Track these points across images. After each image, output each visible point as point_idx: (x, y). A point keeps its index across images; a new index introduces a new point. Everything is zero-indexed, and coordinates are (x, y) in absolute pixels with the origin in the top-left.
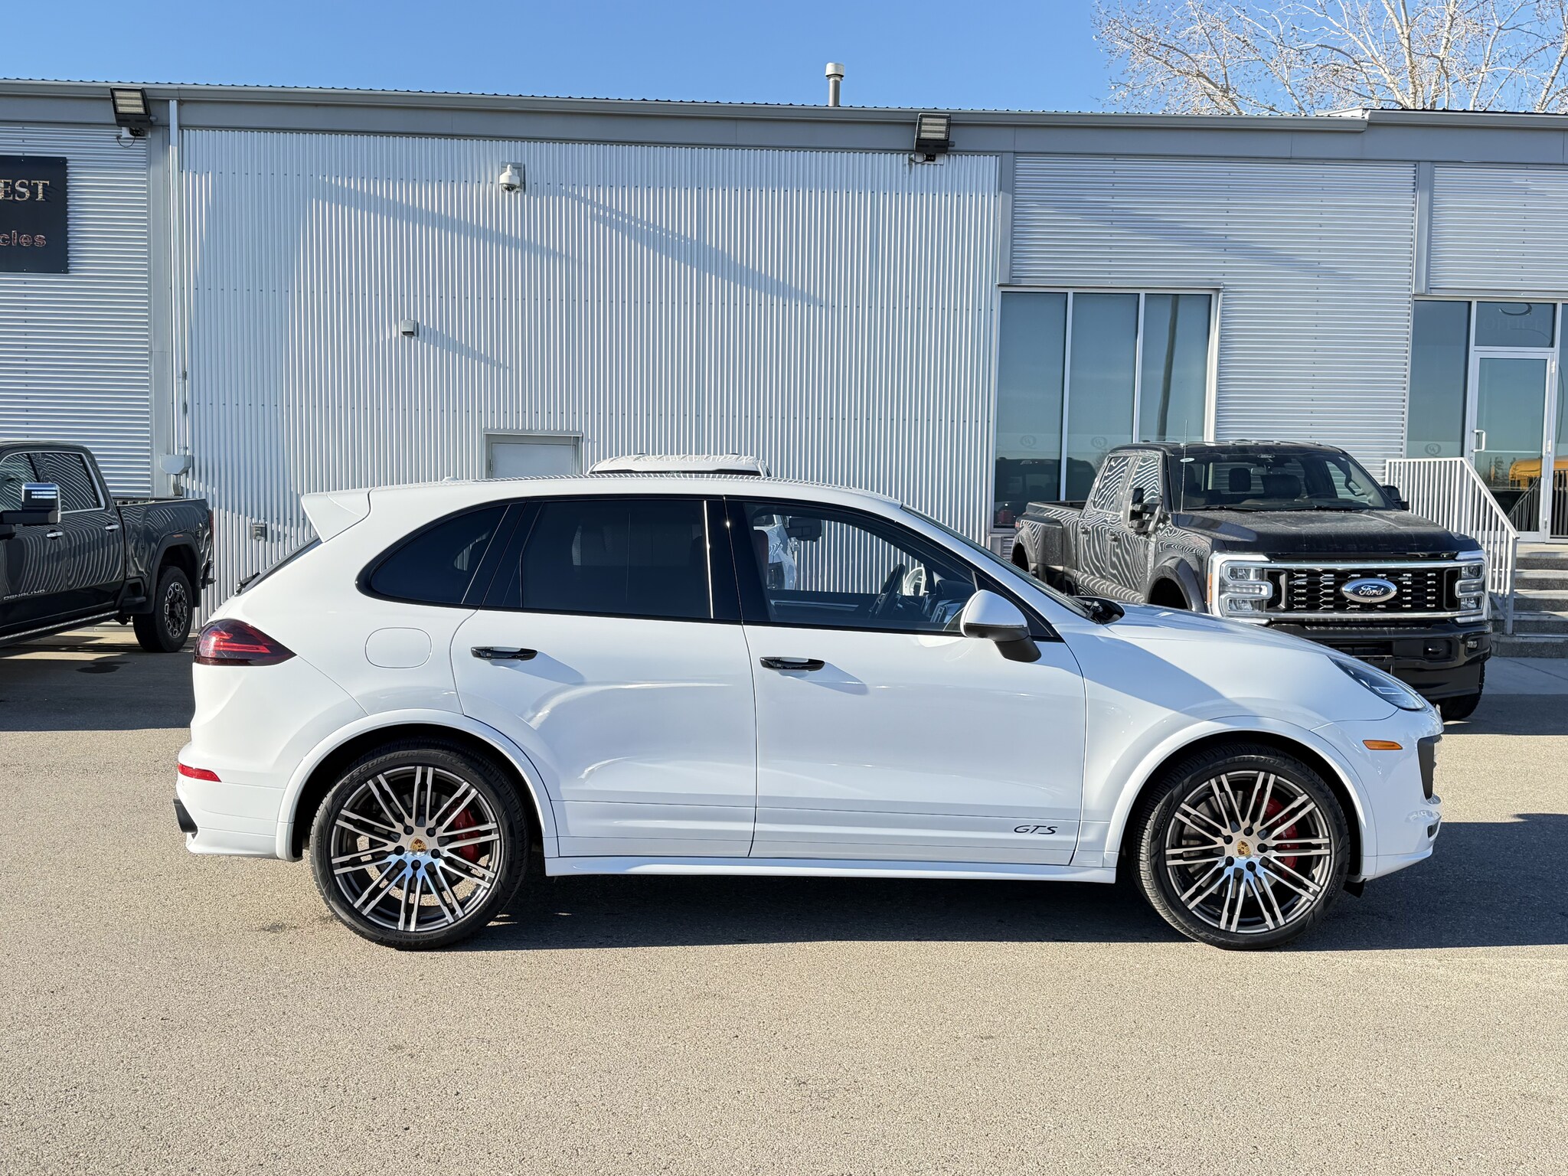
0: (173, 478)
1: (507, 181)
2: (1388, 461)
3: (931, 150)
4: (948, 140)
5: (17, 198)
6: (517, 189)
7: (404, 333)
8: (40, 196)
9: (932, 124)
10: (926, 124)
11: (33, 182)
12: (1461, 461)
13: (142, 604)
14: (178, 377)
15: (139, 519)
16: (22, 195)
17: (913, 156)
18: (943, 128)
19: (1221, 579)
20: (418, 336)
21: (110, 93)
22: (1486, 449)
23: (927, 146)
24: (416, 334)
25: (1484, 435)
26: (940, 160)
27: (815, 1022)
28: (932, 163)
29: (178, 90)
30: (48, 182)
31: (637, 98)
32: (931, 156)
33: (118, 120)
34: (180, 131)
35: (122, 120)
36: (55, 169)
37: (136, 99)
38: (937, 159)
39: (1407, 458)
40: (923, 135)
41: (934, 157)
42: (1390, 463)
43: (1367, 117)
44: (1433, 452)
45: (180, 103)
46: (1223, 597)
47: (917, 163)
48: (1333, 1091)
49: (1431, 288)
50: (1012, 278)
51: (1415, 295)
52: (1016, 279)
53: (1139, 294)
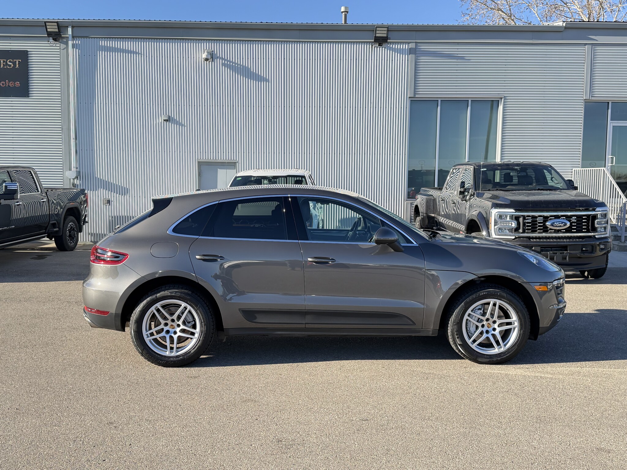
0: (72, 180)
1: (206, 57)
2: (573, 169)
3: (381, 41)
4: (387, 37)
5: (8, 67)
6: (210, 60)
7: (164, 120)
8: (17, 66)
9: (381, 31)
10: (378, 30)
11: (14, 60)
12: (603, 169)
13: (57, 231)
14: (73, 139)
15: (55, 197)
16: (10, 66)
17: (373, 44)
18: (386, 32)
19: (495, 220)
20: (170, 121)
21: (44, 23)
22: (615, 164)
23: (379, 40)
25: (614, 158)
26: (384, 45)
27: (292, 413)
28: (381, 46)
29: (72, 22)
30: (20, 60)
31: (259, 21)
32: (380, 44)
33: (48, 35)
34: (73, 39)
35: (50, 34)
36: (24, 55)
37: (55, 26)
38: (383, 45)
39: (582, 168)
40: (377, 35)
41: (382, 44)
42: (575, 170)
43: (564, 25)
44: (593, 166)
45: (73, 27)
46: (496, 227)
47: (375, 47)
48: (513, 446)
49: (592, 97)
50: (415, 94)
51: (585, 99)
52: (416, 95)
53: (468, 100)
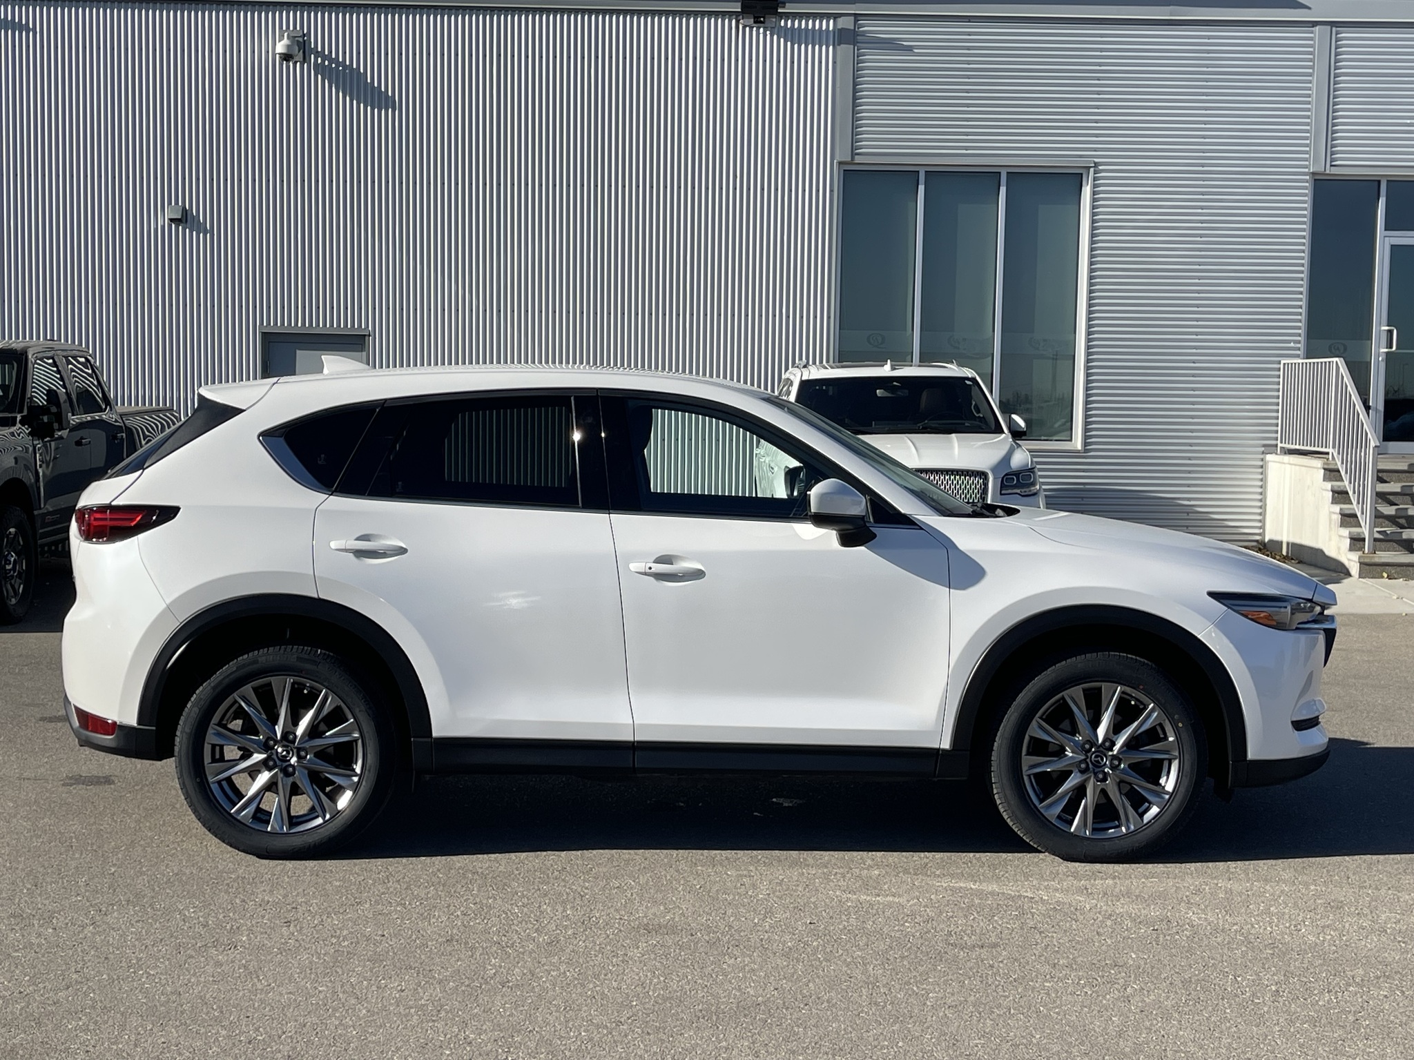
1: (285, 51)
2: (1282, 362)
3: (759, 12)
6: (297, 59)
7: (171, 220)
12: (1337, 362)
17: (741, 17)
20: (186, 221)
22: (1397, 348)
23: (754, 8)
24: (184, 221)
25: (1395, 331)
26: (769, 21)
28: (762, 25)
32: (760, 18)
38: (766, 20)
39: (1307, 358)
41: (763, 17)
42: (1284, 364)
44: (1338, 352)
47: (745, 26)
49: (1331, 166)
50: (853, 155)
51: (1313, 174)
52: (856, 157)
53: (1000, 173)
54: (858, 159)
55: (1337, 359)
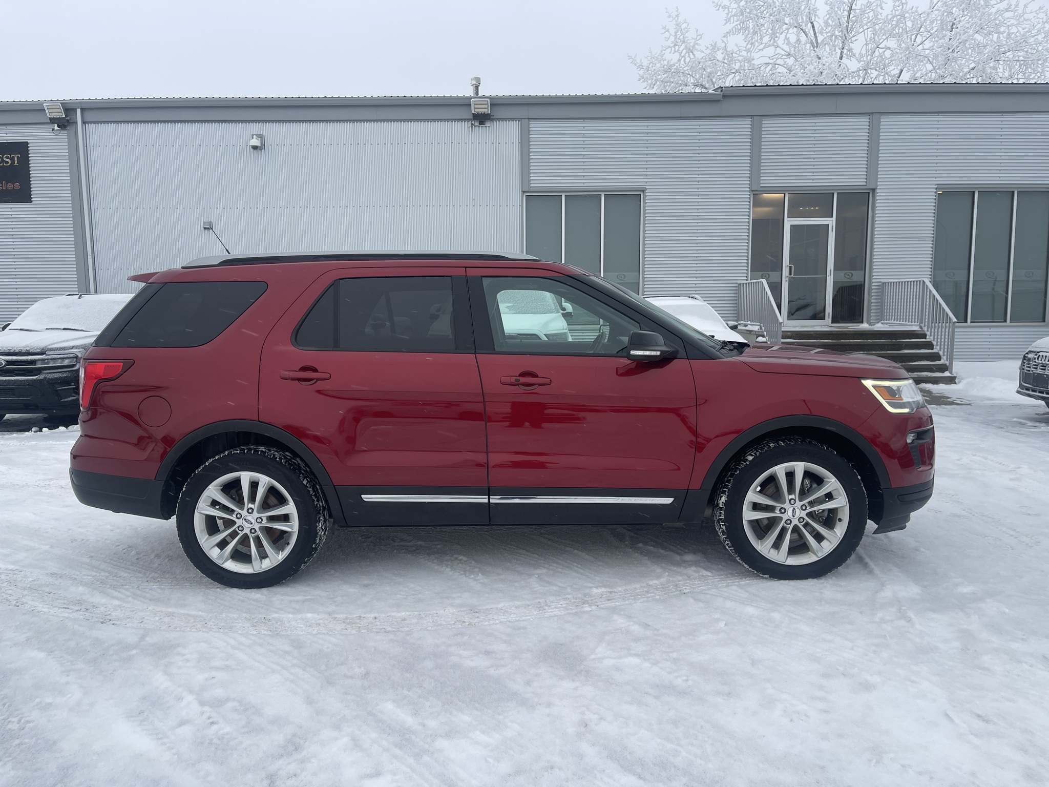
1: (253, 144)
4: (491, 113)
5: (5, 164)
6: (260, 148)
7: (205, 228)
8: (16, 162)
9: (480, 105)
10: (477, 104)
11: (12, 155)
16: (7, 162)
17: (473, 122)
18: (489, 107)
22: (794, 275)
23: (480, 117)
24: (211, 228)
25: (793, 267)
28: (484, 126)
29: (80, 103)
30: (19, 156)
31: (322, 96)
33: (49, 121)
34: (84, 125)
35: (53, 120)
36: (22, 148)
37: (61, 109)
38: (486, 124)
40: (476, 111)
41: (484, 122)
42: (739, 284)
45: (83, 110)
47: (475, 126)
49: (761, 187)
50: (529, 187)
51: (753, 191)
53: (601, 195)
54: (532, 189)
55: (762, 280)
